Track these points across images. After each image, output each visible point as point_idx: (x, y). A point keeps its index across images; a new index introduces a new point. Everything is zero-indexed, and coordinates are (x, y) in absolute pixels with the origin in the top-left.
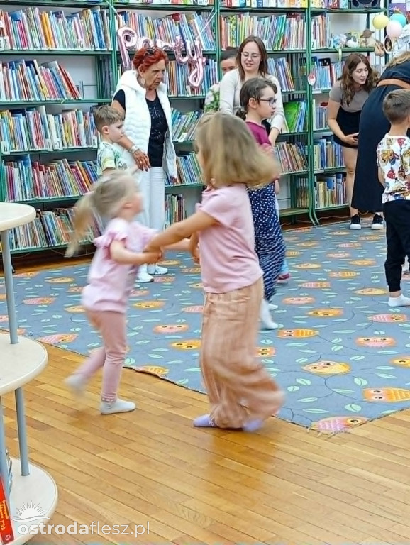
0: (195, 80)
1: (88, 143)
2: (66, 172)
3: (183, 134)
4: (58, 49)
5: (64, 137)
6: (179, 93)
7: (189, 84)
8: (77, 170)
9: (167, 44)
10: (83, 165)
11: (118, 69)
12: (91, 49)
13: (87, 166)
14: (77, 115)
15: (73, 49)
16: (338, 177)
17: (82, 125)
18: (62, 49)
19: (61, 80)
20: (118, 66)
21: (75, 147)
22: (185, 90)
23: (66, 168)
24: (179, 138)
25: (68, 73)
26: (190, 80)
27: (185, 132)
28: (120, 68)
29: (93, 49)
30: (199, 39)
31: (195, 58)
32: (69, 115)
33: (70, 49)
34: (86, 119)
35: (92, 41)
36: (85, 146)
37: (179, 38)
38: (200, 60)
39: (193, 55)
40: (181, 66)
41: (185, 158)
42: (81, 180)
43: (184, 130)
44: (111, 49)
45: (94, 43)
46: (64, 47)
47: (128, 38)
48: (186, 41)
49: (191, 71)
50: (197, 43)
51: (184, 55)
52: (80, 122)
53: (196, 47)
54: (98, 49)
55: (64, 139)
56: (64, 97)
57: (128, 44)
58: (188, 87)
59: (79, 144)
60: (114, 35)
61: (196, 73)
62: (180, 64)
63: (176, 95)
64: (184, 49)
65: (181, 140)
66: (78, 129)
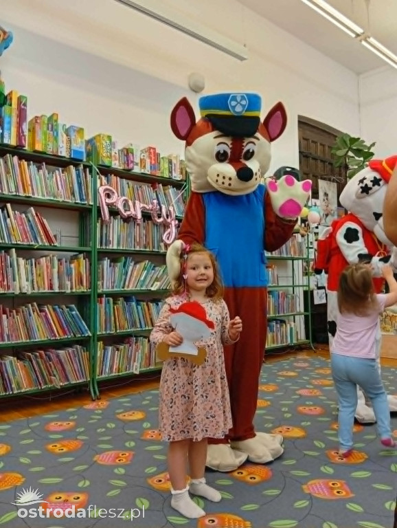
0: (168, 239)
1: (60, 287)
2: (34, 316)
3: (156, 283)
4: (36, 196)
5: (35, 281)
6: (154, 247)
7: (162, 241)
8: (46, 314)
9: (145, 206)
10: (54, 310)
11: (98, 222)
12: (70, 201)
13: (58, 310)
14: (52, 261)
15: (52, 198)
16: (276, 323)
17: (56, 270)
18: (40, 197)
19: (37, 226)
20: (98, 219)
21: (46, 291)
22: (159, 247)
23: (33, 312)
24: (152, 286)
25: (45, 221)
26: (164, 238)
27: (158, 281)
28: (100, 221)
29: (74, 201)
30: (173, 206)
31: (169, 220)
32: (43, 260)
33: (48, 198)
34: (61, 264)
35: (73, 194)
36: (57, 290)
37: (155, 201)
38: (173, 223)
39: (168, 218)
40: (157, 226)
41: (157, 305)
42: (50, 324)
43: (157, 280)
44: (91, 203)
45: (74, 196)
46: (43, 195)
47: (108, 196)
48: (162, 205)
49: (164, 232)
50: (171, 209)
51: (159, 216)
52: (53, 267)
53: (170, 211)
54: (79, 201)
55: (35, 283)
56: (38, 242)
57: (109, 201)
58: (162, 244)
59: (51, 287)
60: (96, 192)
61: (169, 233)
62: (155, 224)
63: (151, 250)
64: (159, 213)
65: (153, 289)
66: (52, 274)
